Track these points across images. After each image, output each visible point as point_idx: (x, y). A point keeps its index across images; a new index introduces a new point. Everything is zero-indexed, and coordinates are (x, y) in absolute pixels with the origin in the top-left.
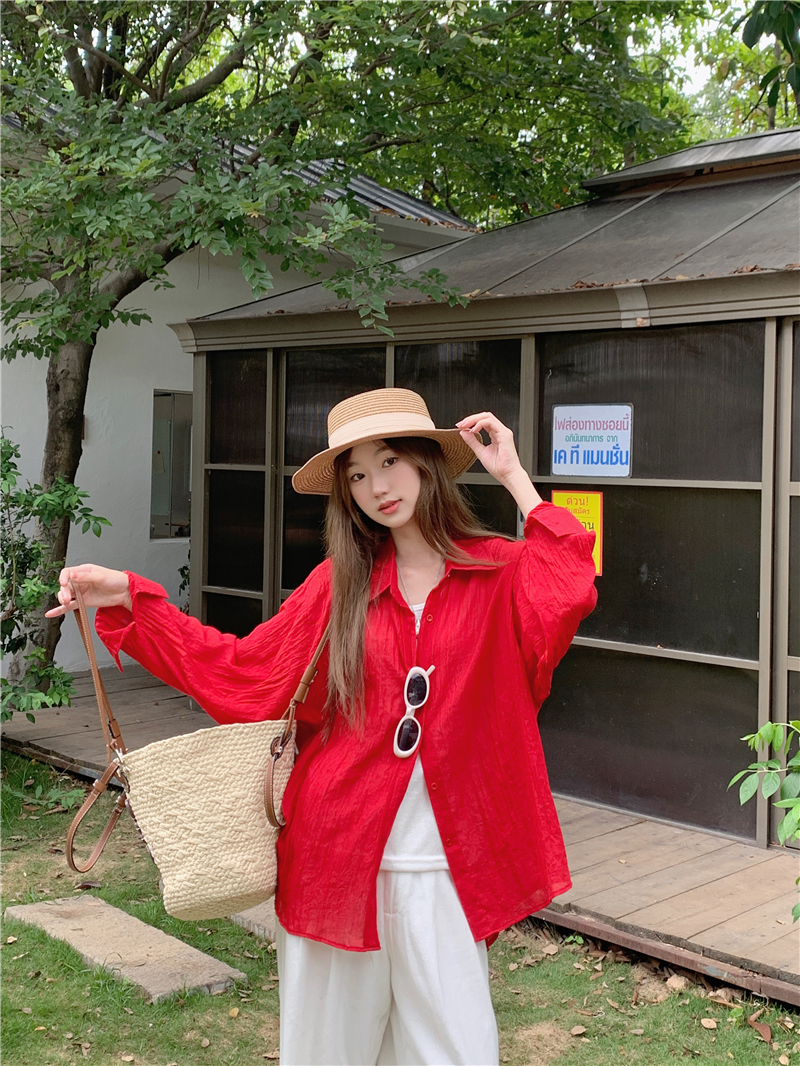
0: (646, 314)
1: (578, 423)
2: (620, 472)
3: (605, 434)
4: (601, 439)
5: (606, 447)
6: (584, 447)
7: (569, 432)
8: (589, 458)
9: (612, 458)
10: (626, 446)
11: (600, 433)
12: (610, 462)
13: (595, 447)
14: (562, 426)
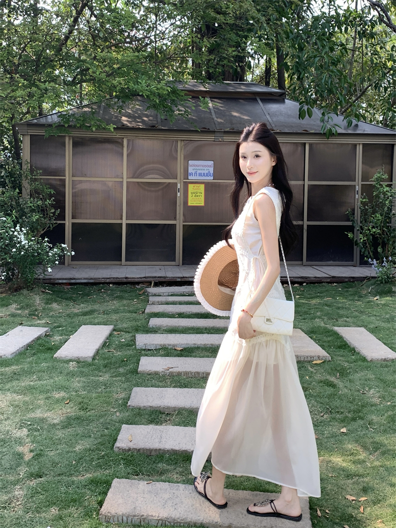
0: (222, 138)
1: (197, 165)
2: (210, 179)
3: (205, 168)
4: (204, 170)
5: (206, 172)
6: (198, 172)
7: (194, 168)
8: (200, 175)
9: (207, 175)
10: (212, 171)
11: (204, 168)
12: (207, 176)
13: (202, 172)
14: (191, 166)
